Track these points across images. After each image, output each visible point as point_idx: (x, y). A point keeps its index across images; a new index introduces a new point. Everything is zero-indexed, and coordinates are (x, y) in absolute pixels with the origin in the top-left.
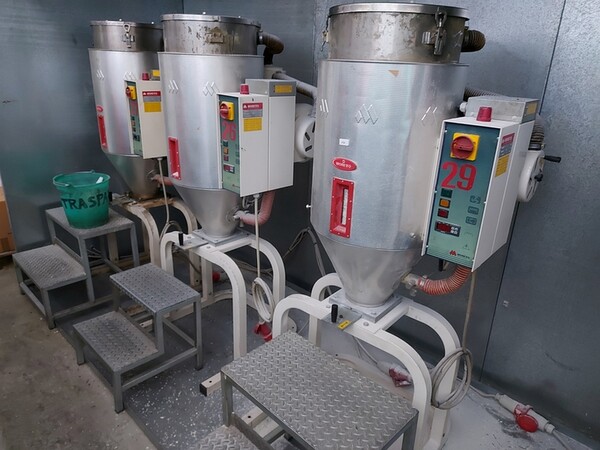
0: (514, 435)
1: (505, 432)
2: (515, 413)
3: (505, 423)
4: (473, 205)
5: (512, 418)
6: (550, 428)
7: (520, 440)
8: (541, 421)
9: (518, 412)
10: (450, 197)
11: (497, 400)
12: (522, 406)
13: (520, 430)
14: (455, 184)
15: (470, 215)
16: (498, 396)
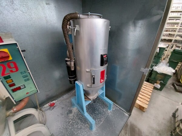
0: (53, 109)
1: (51, 110)
2: (49, 106)
3: (49, 109)
4: (24, 75)
5: (49, 107)
6: (56, 101)
7: (55, 108)
8: (54, 102)
9: (50, 105)
10: (10, 78)
11: (44, 108)
12: (49, 103)
13: (53, 107)
14: (9, 72)
15: (25, 78)
16: (43, 107)
